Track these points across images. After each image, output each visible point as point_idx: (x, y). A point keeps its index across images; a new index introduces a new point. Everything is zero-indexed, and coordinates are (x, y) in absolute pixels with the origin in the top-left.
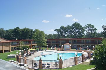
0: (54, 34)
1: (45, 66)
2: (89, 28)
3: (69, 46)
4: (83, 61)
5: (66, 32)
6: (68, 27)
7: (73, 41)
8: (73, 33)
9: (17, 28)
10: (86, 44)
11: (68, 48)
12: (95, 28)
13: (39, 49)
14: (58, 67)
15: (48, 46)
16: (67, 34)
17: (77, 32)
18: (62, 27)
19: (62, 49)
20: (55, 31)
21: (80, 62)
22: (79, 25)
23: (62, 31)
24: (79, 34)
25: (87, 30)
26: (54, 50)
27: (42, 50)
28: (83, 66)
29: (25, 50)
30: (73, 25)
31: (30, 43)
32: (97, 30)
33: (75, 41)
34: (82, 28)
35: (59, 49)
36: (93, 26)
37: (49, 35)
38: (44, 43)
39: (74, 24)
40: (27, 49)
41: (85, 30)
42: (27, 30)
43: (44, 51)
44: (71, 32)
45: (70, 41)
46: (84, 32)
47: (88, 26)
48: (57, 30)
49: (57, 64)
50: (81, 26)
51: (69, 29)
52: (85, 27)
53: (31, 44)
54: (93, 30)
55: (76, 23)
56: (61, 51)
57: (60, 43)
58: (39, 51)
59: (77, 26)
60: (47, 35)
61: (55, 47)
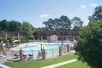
0: (42, 27)
1: (27, 57)
2: (76, 21)
3: (56, 38)
4: (68, 51)
5: (54, 25)
6: (56, 20)
7: (60, 33)
8: (61, 26)
9: (4, 20)
10: (72, 35)
11: (55, 39)
12: (82, 21)
13: (26, 41)
14: (41, 58)
15: (34, 37)
16: (54, 26)
17: (65, 25)
18: (50, 20)
19: (49, 41)
20: (43, 23)
21: (65, 52)
22: (66, 17)
23: (50, 24)
24: (66, 27)
25: (74, 23)
26: (41, 42)
27: (29, 42)
28: (67, 56)
29: (9, 42)
30: (61, 18)
31: (16, 35)
32: (83, 22)
33: (62, 33)
34: (69, 21)
35: (46, 41)
36: (79, 19)
37: (38, 29)
38: (31, 35)
39: (62, 16)
40: (12, 41)
41: (72, 23)
42: (15, 23)
43: (31, 43)
44: (59, 25)
45: (57, 33)
46: (71, 25)
47: (75, 18)
48: (45, 23)
49: (40, 55)
50: (68, 19)
51: (57, 22)
52: (72, 20)
53: (18, 36)
54: (80, 23)
55: (63, 16)
56: (47, 42)
57: (48, 35)
58: (26, 43)
59: (65, 19)
60: (36, 28)
61: (42, 39)
